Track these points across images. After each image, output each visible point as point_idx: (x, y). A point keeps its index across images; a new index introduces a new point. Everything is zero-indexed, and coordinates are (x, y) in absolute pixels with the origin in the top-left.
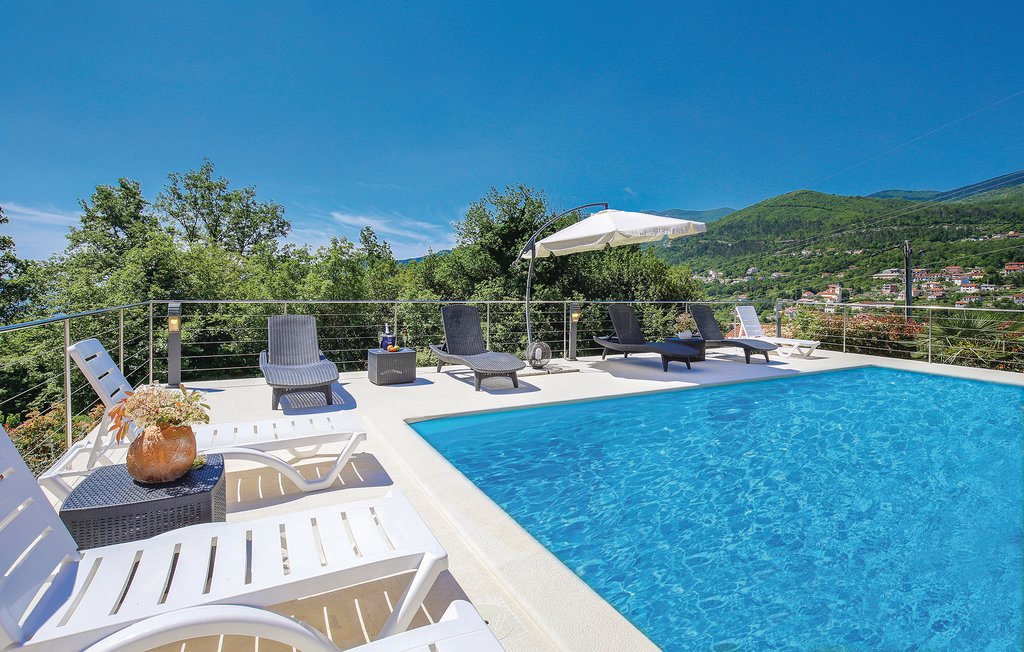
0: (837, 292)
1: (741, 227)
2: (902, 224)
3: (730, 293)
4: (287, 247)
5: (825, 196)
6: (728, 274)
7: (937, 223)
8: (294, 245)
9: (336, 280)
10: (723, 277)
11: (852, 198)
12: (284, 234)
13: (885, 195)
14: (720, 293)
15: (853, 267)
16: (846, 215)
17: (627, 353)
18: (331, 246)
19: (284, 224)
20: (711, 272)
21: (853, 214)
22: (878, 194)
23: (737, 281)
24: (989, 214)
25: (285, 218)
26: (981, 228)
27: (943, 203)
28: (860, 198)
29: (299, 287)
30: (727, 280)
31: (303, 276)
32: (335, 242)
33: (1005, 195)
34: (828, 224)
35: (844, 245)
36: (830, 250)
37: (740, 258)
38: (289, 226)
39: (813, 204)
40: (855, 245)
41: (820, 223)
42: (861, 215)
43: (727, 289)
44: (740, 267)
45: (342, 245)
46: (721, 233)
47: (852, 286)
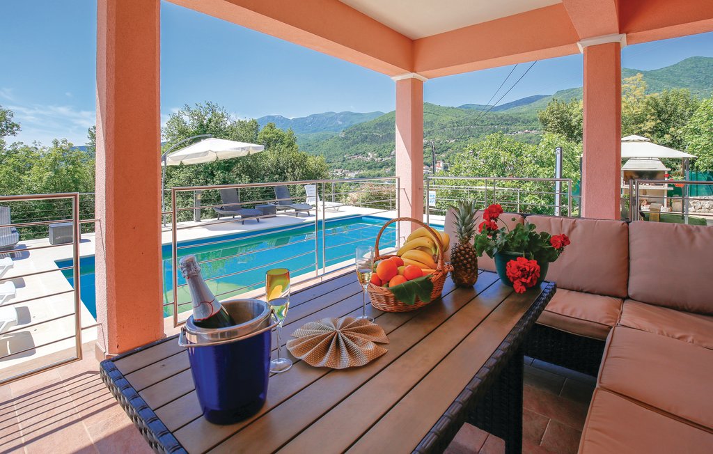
0: (441, 165)
1: (386, 125)
2: (475, 125)
3: (381, 167)
4: (14, 144)
5: (435, 106)
6: (380, 155)
7: (492, 124)
8: (22, 143)
9: (57, 172)
10: (377, 157)
11: (449, 108)
12: (13, 133)
13: (466, 107)
14: (375, 167)
15: (450, 150)
16: (447, 119)
19: (13, 125)
20: (369, 154)
21: (450, 117)
22: (463, 106)
23: (385, 159)
24: (517, 120)
25: (14, 120)
26: (513, 127)
27: (496, 113)
28: (453, 108)
29: (25, 177)
30: (379, 159)
31: (30, 168)
32: (56, 143)
33: (524, 109)
34: (436, 124)
35: (445, 137)
36: (437, 139)
37: (386, 144)
38: (18, 127)
39: (428, 111)
40: (451, 137)
41: (432, 123)
42: (454, 119)
43: (379, 165)
44: (387, 150)
45: (63, 144)
46: (375, 128)
47: (449, 162)
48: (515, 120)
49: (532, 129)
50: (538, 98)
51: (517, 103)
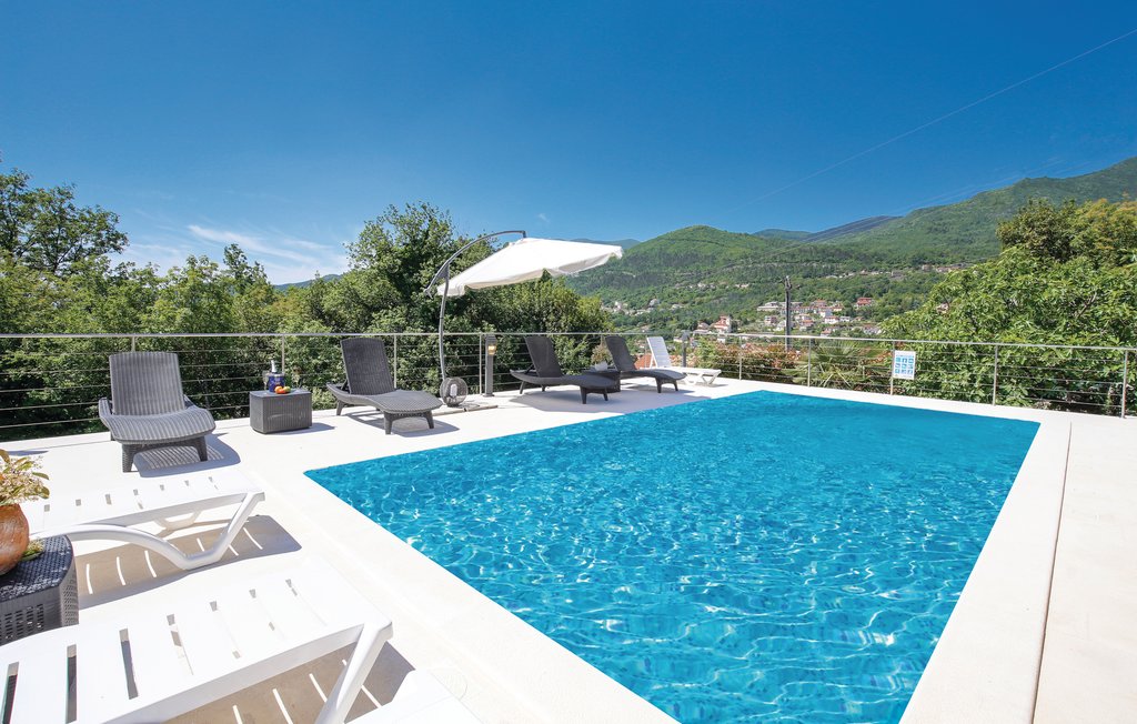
0: (728, 323)
1: (645, 259)
2: (781, 261)
3: (634, 324)
4: (122, 266)
5: (719, 232)
6: (633, 306)
7: (808, 261)
8: (133, 264)
9: (195, 308)
10: (628, 309)
11: (740, 234)
12: (117, 249)
13: (767, 233)
14: (625, 324)
16: (735, 251)
17: (544, 387)
18: (188, 266)
19: (118, 236)
20: (616, 303)
21: (742, 250)
22: (762, 232)
23: (640, 312)
24: (847, 255)
25: (119, 228)
26: (841, 266)
27: (813, 243)
28: (746, 235)
29: (144, 317)
30: (632, 311)
31: (149, 303)
32: (192, 262)
33: (859, 238)
34: (720, 259)
35: (733, 279)
36: (722, 283)
37: (643, 290)
38: (125, 239)
39: (708, 239)
40: (742, 279)
41: (714, 258)
42: (748, 251)
43: (631, 320)
44: (643, 298)
45: (203, 265)
46: (626, 265)
47: (740, 318)
48: (842, 255)
49: (871, 270)
50: (882, 220)
51: (848, 228)
